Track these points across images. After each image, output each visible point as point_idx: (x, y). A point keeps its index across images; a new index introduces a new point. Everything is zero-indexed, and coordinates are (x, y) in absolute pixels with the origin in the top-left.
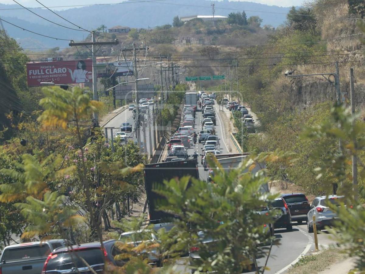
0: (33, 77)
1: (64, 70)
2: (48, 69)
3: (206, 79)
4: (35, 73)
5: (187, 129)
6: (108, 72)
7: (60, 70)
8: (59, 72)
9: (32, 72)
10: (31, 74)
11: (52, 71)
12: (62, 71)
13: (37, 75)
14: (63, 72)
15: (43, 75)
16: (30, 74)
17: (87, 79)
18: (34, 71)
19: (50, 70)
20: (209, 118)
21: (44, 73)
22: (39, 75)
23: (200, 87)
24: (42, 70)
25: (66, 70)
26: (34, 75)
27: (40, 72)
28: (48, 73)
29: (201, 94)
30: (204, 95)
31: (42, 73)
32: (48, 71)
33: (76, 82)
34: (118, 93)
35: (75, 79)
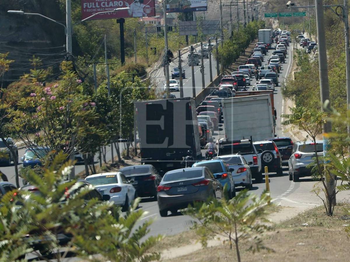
0: (87, 10)
1: (121, 4)
2: (104, 2)
3: (286, 16)
4: (90, 6)
5: (247, 67)
6: (180, 7)
7: (116, 3)
8: (115, 6)
9: (87, 5)
10: (86, 7)
11: (108, 4)
12: (118, 4)
13: (92, 8)
14: (120, 5)
15: (99, 8)
16: (84, 7)
17: (144, 13)
18: (88, 4)
19: (106, 3)
20: (277, 55)
21: (99, 7)
22: (94, 8)
23: (282, 25)
24: (97, 3)
25: (122, 3)
26: (89, 9)
27: (95, 5)
28: (104, 6)
29: (281, 32)
30: (284, 32)
31: (97, 6)
32: (104, 4)
33: (133, 16)
34: (183, 28)
35: (132, 12)
